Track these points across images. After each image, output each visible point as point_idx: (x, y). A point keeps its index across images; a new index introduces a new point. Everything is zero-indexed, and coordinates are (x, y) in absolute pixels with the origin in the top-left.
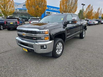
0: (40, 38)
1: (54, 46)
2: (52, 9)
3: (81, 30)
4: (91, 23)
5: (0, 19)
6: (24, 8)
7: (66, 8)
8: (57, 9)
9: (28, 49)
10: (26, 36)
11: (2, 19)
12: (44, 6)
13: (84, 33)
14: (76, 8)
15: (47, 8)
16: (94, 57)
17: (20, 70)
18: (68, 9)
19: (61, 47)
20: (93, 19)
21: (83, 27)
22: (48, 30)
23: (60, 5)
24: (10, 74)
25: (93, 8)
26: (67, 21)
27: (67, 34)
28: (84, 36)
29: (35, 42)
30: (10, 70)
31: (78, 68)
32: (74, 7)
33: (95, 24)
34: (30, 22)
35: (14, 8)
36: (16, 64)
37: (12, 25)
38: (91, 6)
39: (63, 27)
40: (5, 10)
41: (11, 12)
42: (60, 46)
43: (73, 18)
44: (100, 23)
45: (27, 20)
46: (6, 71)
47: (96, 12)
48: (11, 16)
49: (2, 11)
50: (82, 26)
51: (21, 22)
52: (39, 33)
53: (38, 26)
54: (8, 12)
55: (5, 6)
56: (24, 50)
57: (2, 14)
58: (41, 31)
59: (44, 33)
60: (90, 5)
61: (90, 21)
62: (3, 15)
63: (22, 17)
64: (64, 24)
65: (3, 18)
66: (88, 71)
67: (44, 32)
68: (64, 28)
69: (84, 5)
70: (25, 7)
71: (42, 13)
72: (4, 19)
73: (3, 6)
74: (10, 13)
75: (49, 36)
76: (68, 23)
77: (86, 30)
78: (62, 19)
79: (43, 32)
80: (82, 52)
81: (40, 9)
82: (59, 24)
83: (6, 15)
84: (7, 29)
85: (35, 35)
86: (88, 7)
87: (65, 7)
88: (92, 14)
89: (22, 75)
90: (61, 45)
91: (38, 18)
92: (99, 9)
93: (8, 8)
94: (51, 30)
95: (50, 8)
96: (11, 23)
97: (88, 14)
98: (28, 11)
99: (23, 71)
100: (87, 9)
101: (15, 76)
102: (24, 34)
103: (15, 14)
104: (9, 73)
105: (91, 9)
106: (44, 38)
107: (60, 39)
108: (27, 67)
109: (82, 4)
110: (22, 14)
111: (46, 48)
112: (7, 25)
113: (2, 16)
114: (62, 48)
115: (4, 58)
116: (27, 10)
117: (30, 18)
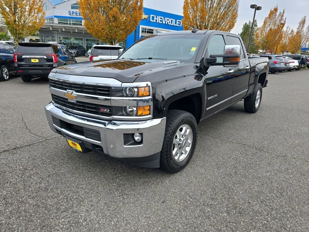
0: (121, 110)
1: (166, 134)
2: (158, 19)
3: (249, 85)
4: (277, 66)
5: (2, 47)
6: (74, 16)
7: (202, 18)
8: (174, 21)
9: (82, 143)
10: (77, 102)
11: (8, 47)
12: (134, 9)
13: (258, 97)
14: (234, 17)
15: (144, 16)
16: (292, 173)
17: (58, 209)
18: (209, 21)
19: (187, 139)
20: (283, 52)
21: (256, 76)
22: (149, 84)
23: (185, 8)
24: (26, 225)
25: (284, 18)
26: (209, 57)
27: (209, 98)
28: (257, 105)
29: (107, 122)
30: (25, 211)
31: (243, 210)
32: (226, 13)
33: (290, 70)
34: (91, 59)
35: (44, 14)
36: (46, 189)
37: (35, 65)
38: (278, 13)
39: (196, 76)
40: (15, 21)
41: (33, 26)
42: (184, 135)
43: (228, 47)
44: (304, 64)
45: (82, 52)
46: (11, 212)
47: (295, 31)
48: (34, 38)
49: (8, 23)
50: (253, 75)
51: (65, 59)
52: (119, 91)
53: (117, 71)
54: (23, 26)
55: (15, 6)
56: (71, 145)
57: (7, 33)
58: (125, 85)
59: (136, 94)
60: (276, 10)
61: (274, 59)
62: (9, 34)
63: (67, 41)
64: (198, 65)
65: (9, 43)
66: (274, 218)
67: (136, 90)
68: (198, 78)
69: (259, 8)
70: (78, 11)
71: (128, 32)
72: (12, 47)
73: (10, 7)
74: (32, 30)
75: (151, 103)
76: (212, 61)
77: (265, 86)
78: (194, 49)
79: (131, 89)
80: (254, 154)
81: (123, 18)
82: (183, 64)
83: (18, 35)
84: (20, 79)
85: (106, 99)
86: (270, 15)
87: (199, 14)
88: (281, 37)
89: (62, 229)
90: (188, 132)
91: (117, 45)
92: (303, 22)
93: (26, 13)
94: (160, 83)
95: (153, 17)
96: (33, 61)
97: (268, 37)
98: (86, 25)
99: (65, 213)
100: (265, 23)
101: (41, 229)
102: (73, 95)
103: (46, 31)
104: (23, 220)
105: (278, 22)
106: (135, 109)
107: (186, 115)
108: (80, 202)
109: (253, 6)
110: (67, 33)
111: (141, 142)
112: (22, 65)
113: (9, 39)
114: (190, 141)
115: (6, 168)
116: (83, 22)
117: (90, 47)
